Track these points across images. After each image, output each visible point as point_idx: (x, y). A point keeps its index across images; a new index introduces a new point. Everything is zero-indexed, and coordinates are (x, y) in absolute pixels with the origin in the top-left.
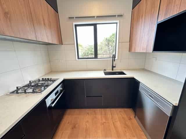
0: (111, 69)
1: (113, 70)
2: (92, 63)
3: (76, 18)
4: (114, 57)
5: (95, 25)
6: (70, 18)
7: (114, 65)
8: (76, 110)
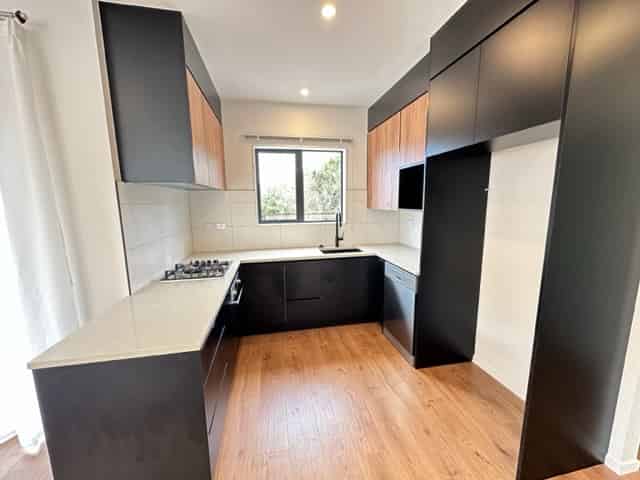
0: (334, 243)
1: (337, 245)
2: (294, 231)
3: (261, 137)
4: (339, 218)
5: (298, 153)
6: (247, 137)
7: (340, 236)
8: (262, 336)
